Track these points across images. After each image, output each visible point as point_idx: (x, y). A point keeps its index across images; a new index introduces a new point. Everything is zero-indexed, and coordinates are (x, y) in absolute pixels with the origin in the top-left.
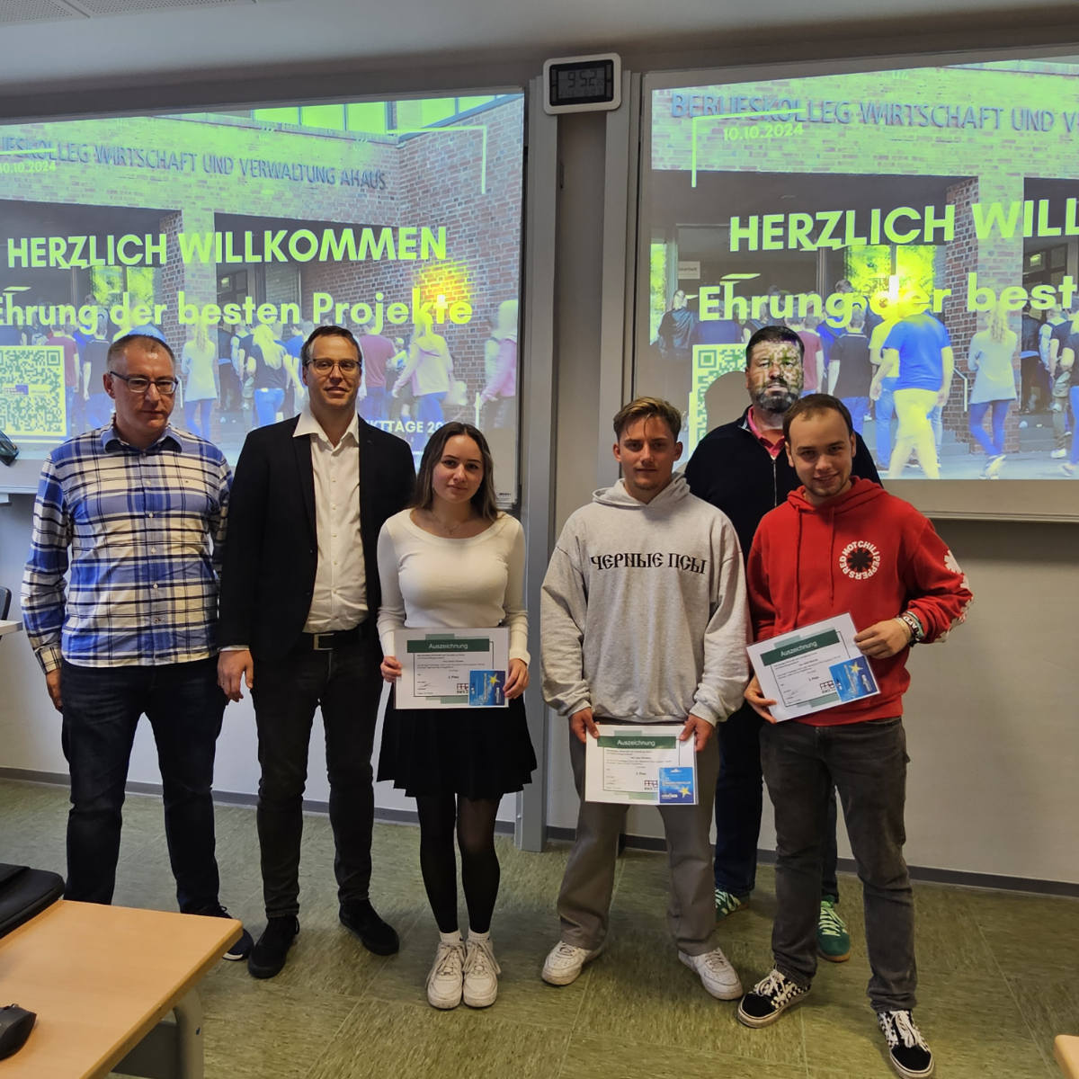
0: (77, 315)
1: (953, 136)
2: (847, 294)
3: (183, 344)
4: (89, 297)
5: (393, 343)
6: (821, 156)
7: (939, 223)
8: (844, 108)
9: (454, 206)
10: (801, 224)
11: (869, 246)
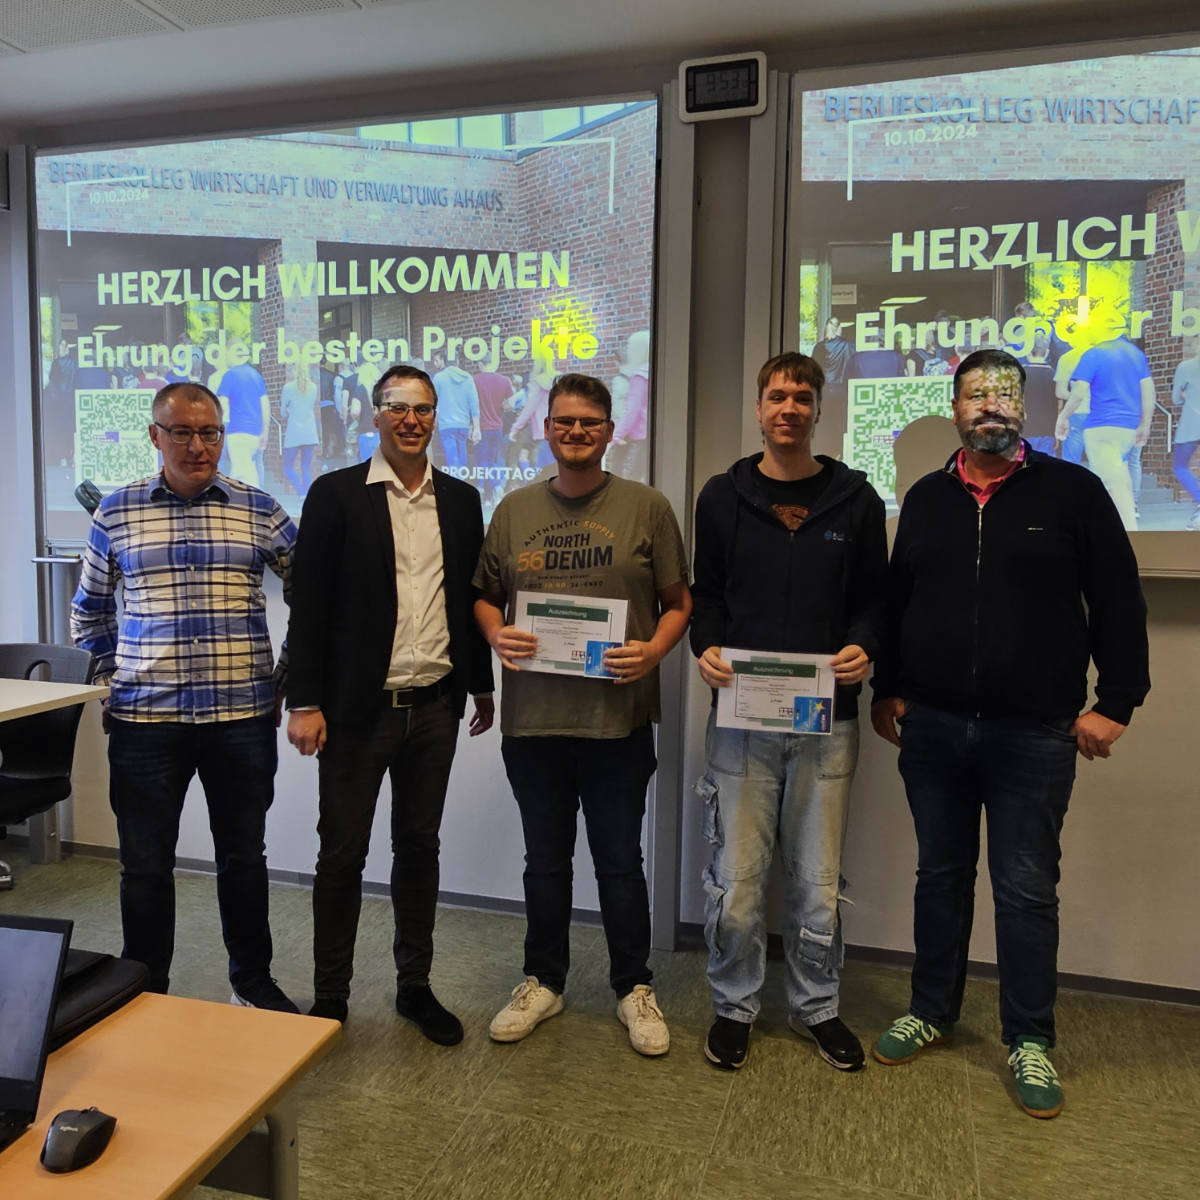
1: (1155, 134)
2: (1028, 318)
3: (283, 385)
4: (183, 335)
5: (510, 380)
6: (998, 161)
7: (1138, 235)
8: (1025, 105)
9: (579, 228)
10: (974, 240)
11: (1055, 263)
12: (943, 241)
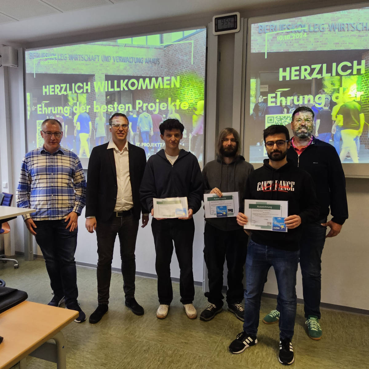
0: (63, 110)
1: (364, 34)
2: (323, 95)
3: (95, 118)
4: (67, 104)
5: (162, 116)
6: (314, 44)
7: (359, 67)
8: (322, 26)
9: (182, 69)
10: (306, 70)
11: (332, 77)
12: (296, 71)
